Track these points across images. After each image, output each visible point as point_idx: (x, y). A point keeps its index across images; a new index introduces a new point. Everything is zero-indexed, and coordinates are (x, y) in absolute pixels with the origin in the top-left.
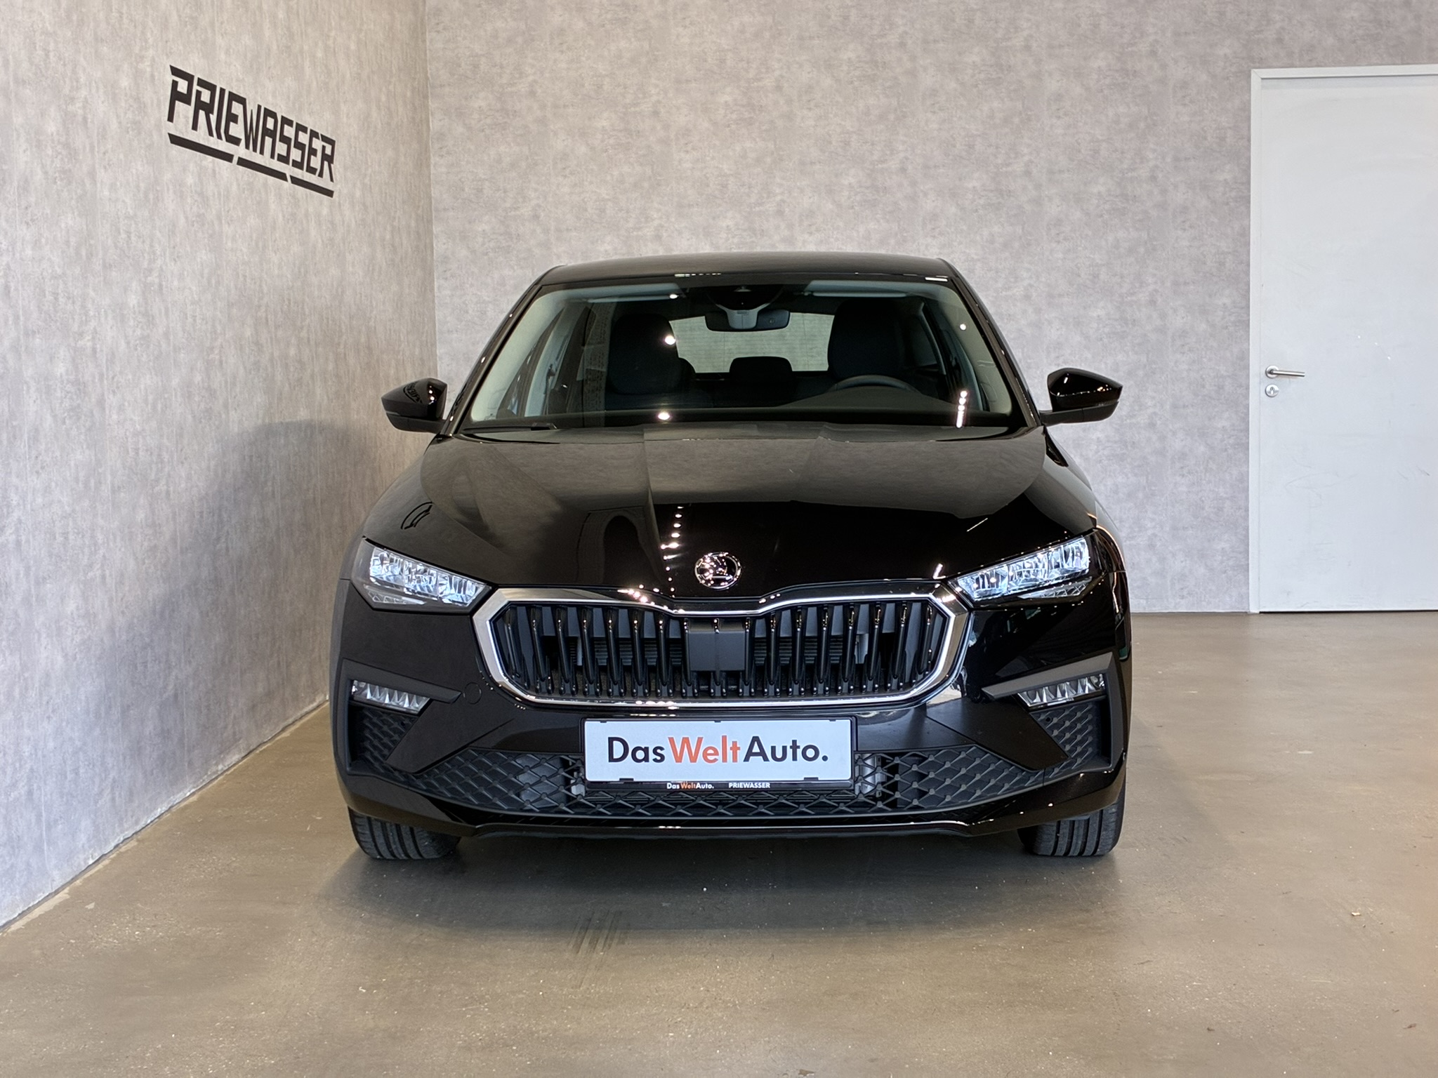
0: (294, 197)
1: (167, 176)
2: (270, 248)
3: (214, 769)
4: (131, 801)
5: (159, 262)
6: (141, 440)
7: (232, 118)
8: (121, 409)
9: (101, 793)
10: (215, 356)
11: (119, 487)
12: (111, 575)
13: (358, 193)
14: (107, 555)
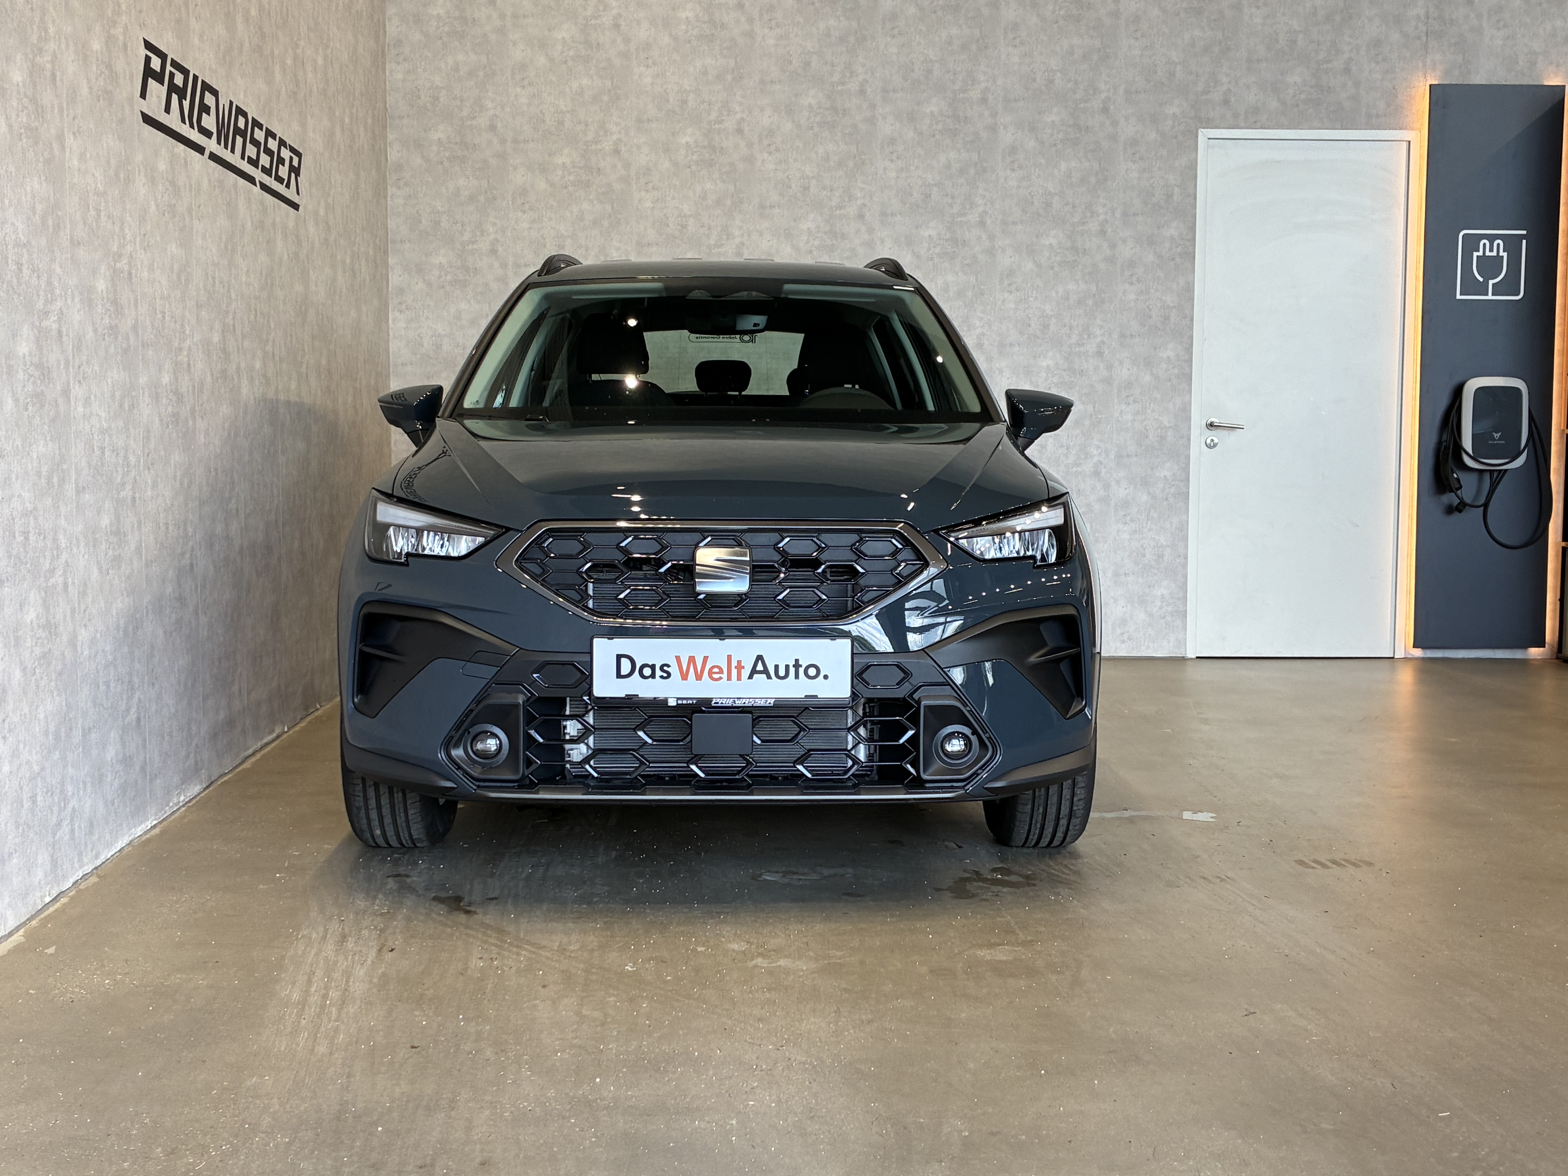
0: (262, 202)
1: (139, 158)
2: (239, 253)
3: (175, 800)
4: (91, 833)
5: (129, 248)
6: (107, 439)
7: (204, 108)
8: (87, 402)
9: (59, 824)
10: (183, 358)
11: (84, 488)
12: (73, 583)
13: (322, 212)
14: (69, 560)
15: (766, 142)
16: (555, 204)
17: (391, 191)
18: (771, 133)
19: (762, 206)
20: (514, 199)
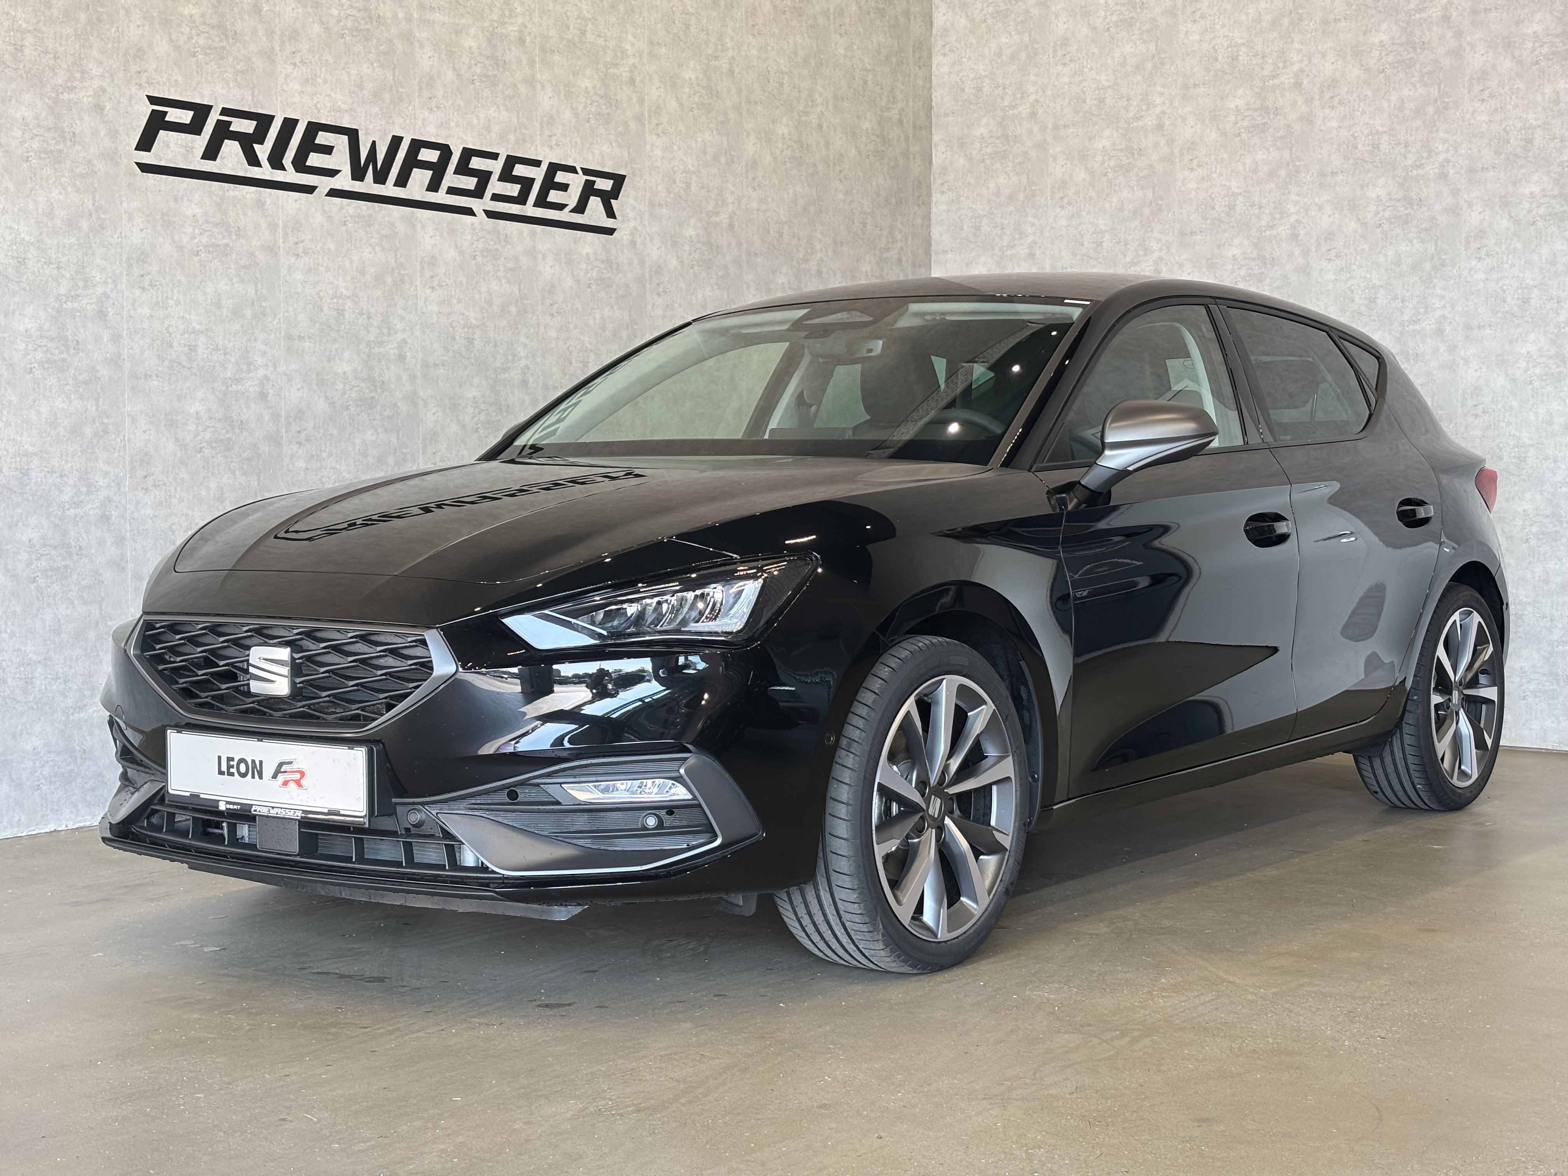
0: (494, 233)
1: (130, 206)
2: (418, 284)
5: (99, 289)
7: (314, 149)
13: (692, 232)
15: (1327, 95)
16: (1093, 194)
17: (936, 197)
18: (1334, 83)
19: (1322, 175)
20: (1053, 193)
